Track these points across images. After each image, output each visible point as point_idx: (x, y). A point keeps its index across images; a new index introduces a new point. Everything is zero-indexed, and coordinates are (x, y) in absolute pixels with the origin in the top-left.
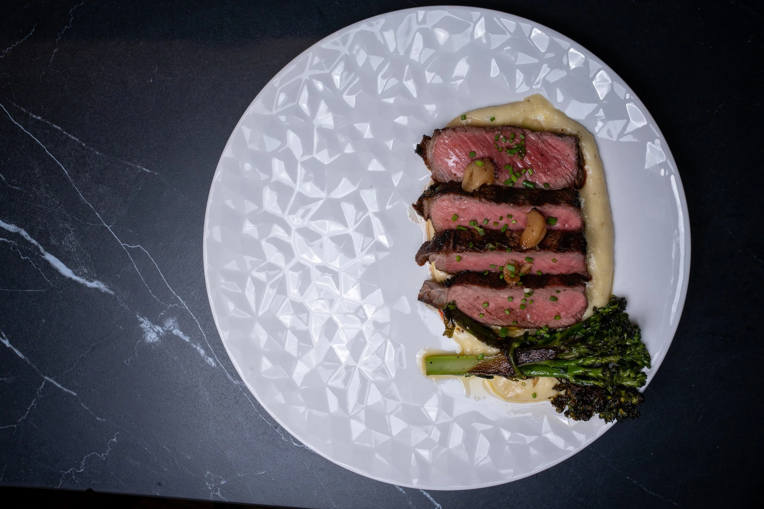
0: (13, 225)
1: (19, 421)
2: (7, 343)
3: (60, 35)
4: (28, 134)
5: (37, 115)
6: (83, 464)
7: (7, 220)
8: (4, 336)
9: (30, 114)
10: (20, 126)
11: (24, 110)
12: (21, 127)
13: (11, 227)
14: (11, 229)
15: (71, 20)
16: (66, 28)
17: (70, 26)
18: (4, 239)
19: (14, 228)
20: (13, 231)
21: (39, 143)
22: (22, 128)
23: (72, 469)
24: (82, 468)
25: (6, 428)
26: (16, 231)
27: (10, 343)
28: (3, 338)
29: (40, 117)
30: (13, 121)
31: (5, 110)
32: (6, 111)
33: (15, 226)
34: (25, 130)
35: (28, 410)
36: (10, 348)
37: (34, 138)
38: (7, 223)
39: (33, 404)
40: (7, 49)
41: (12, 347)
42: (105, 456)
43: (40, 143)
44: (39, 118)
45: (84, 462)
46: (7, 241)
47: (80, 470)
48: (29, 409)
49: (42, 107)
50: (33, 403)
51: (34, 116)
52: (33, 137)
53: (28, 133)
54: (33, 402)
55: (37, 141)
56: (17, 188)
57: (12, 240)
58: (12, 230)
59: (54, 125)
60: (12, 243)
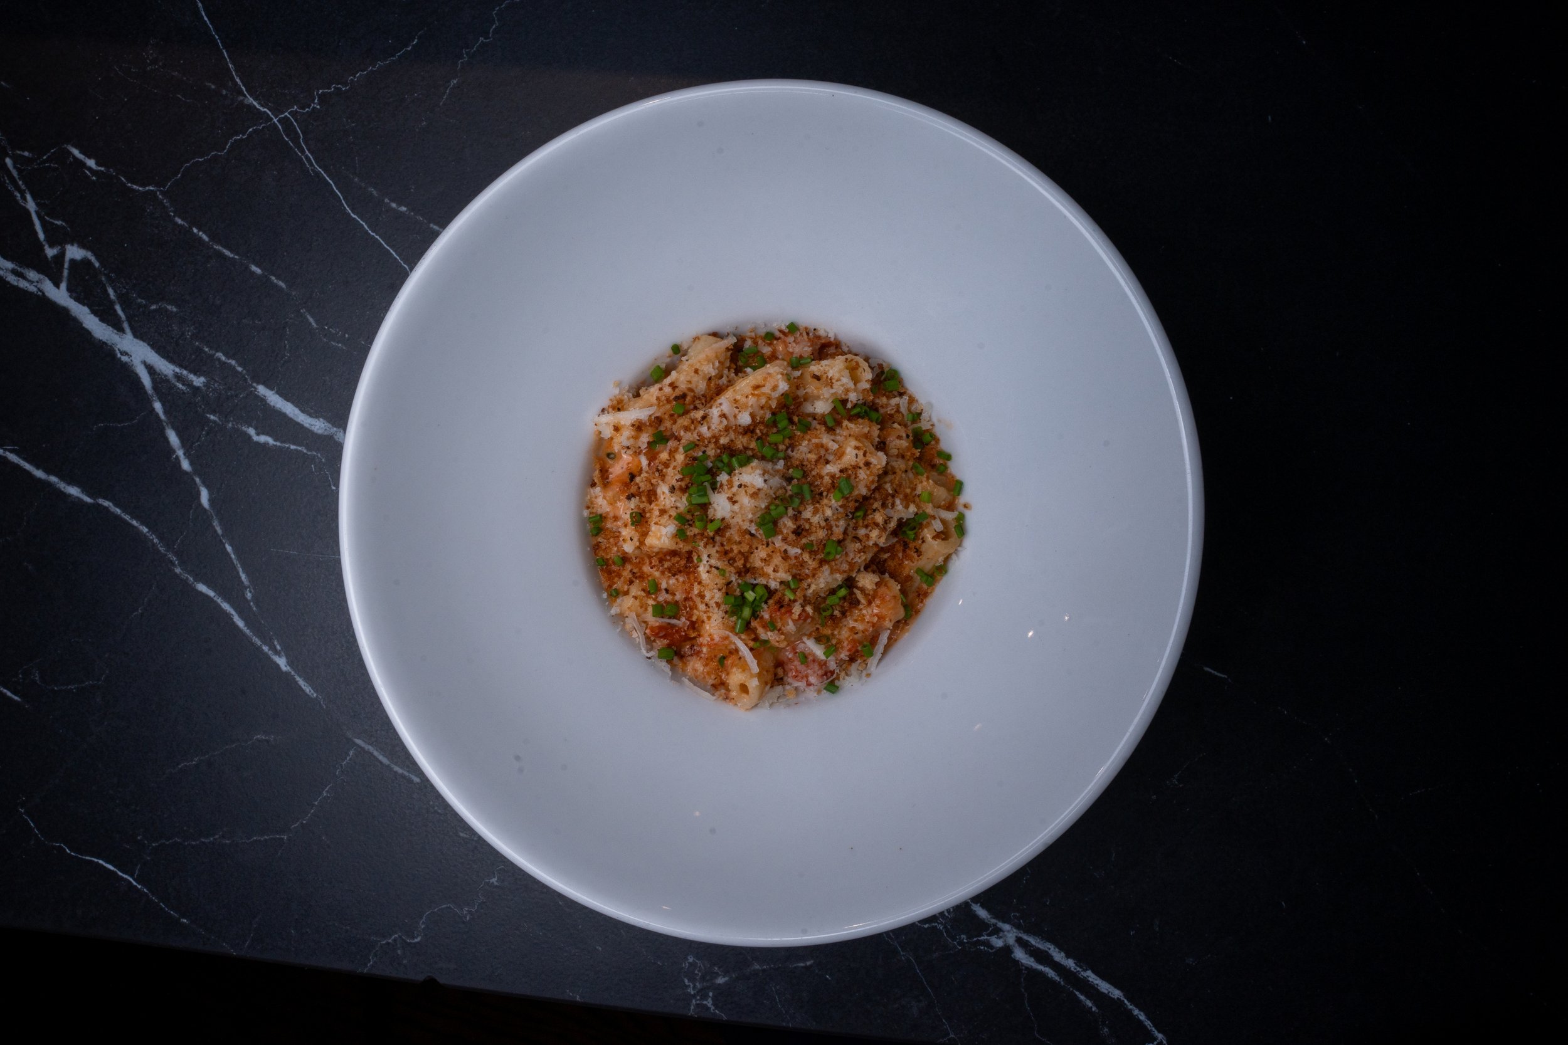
0: (321, 419)
1: (293, 826)
2: (282, 662)
3: (467, 53)
4: (377, 239)
5: (400, 204)
6: (423, 927)
7: (312, 408)
8: (278, 647)
9: (386, 200)
10: (361, 222)
11: (375, 193)
12: (364, 224)
13: (317, 424)
14: (318, 427)
15: (494, 27)
16: (482, 41)
17: (490, 38)
18: (299, 448)
19: (323, 425)
20: (320, 432)
21: (396, 259)
22: (366, 227)
23: (397, 936)
24: (418, 935)
25: (266, 840)
26: (326, 433)
27: (290, 663)
28: (277, 653)
29: (405, 207)
30: (350, 211)
31: (335, 189)
32: (337, 191)
33: (325, 421)
34: (370, 232)
35: (313, 805)
36: (287, 674)
37: (388, 248)
38: (310, 415)
39: (325, 794)
40: (358, 75)
41: (293, 673)
42: (470, 912)
43: (398, 258)
44: (403, 209)
45: (423, 923)
46: (305, 451)
47: (413, 938)
48: (316, 803)
49: (411, 188)
50: (327, 792)
51: (394, 205)
52: (386, 246)
53: (377, 237)
54: (326, 790)
55: (394, 253)
56: (340, 345)
57: (318, 450)
58: (318, 429)
59: (431, 225)
60: (315, 456)
